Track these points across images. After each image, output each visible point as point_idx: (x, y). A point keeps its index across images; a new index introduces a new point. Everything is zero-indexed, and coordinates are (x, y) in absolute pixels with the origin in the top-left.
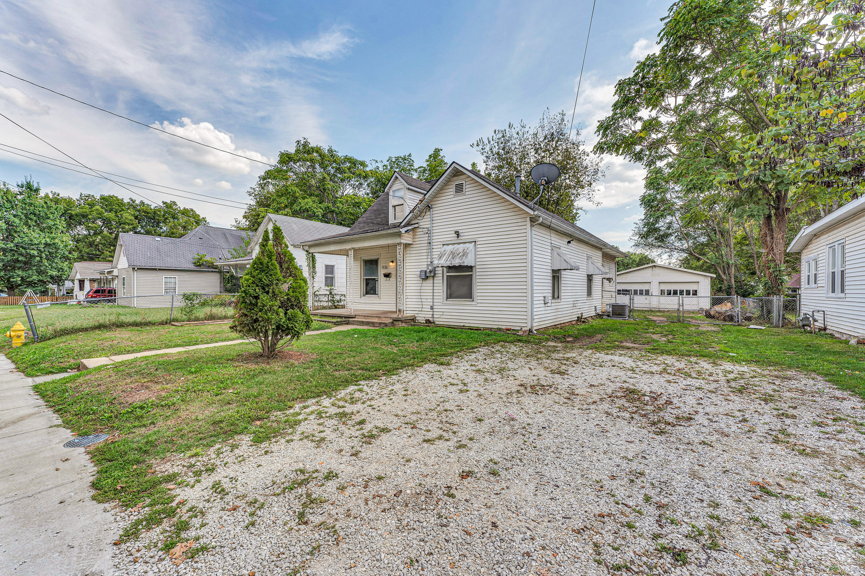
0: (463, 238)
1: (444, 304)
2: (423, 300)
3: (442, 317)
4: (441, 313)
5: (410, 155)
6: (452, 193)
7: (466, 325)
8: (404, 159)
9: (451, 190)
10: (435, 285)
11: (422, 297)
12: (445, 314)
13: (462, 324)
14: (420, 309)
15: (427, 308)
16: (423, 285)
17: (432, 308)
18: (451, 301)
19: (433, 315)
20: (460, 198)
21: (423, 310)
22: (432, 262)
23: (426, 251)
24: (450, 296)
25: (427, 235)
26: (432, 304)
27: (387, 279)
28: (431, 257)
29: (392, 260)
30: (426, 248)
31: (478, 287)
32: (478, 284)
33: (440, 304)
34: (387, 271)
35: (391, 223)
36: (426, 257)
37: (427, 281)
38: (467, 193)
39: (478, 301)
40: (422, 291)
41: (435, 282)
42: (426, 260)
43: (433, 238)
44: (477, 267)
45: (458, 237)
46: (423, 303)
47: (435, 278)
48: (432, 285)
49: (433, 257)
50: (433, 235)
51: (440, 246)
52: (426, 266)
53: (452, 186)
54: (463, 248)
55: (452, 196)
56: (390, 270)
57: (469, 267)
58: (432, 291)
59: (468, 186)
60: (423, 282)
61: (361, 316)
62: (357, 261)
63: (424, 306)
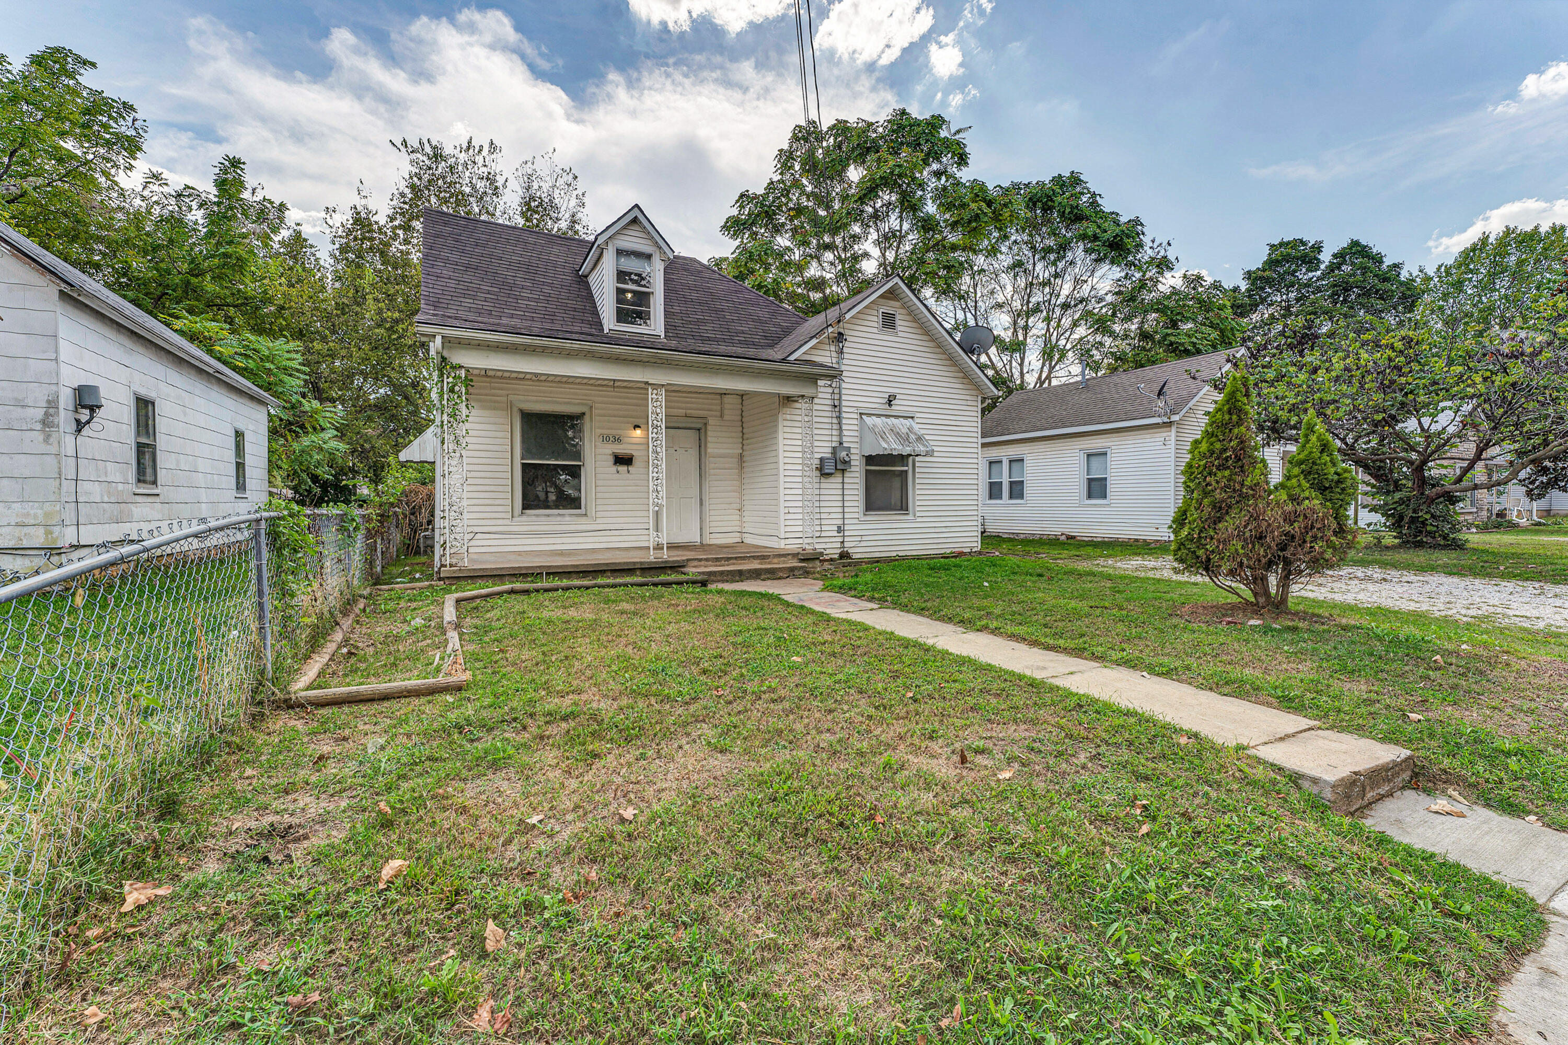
0: (897, 408)
1: (862, 522)
2: (821, 516)
3: (863, 544)
4: (859, 538)
6: (877, 325)
10: (845, 486)
11: (821, 510)
12: (864, 538)
13: (895, 554)
14: (818, 534)
15: (830, 530)
16: (823, 486)
17: (840, 530)
18: (873, 516)
19: (843, 542)
20: (887, 337)
21: (827, 534)
22: (841, 443)
23: (829, 420)
25: (830, 390)
26: (840, 522)
27: (623, 469)
28: (840, 435)
29: (637, 422)
30: (829, 414)
31: (918, 492)
32: (918, 487)
33: (856, 521)
34: (621, 449)
35: (612, 327)
36: (829, 432)
37: (832, 480)
38: (900, 334)
39: (918, 514)
40: (822, 498)
41: (846, 480)
42: (829, 438)
43: (844, 397)
44: (917, 459)
45: (890, 405)
46: (823, 522)
47: (847, 474)
48: (840, 486)
49: (845, 433)
50: (844, 392)
51: (855, 416)
52: (830, 450)
53: (875, 313)
54: (902, 425)
55: (875, 330)
56: (630, 447)
57: (902, 459)
58: (840, 498)
59: (901, 323)
60: (823, 480)
61: (707, 560)
62: (495, 409)
63: (824, 528)
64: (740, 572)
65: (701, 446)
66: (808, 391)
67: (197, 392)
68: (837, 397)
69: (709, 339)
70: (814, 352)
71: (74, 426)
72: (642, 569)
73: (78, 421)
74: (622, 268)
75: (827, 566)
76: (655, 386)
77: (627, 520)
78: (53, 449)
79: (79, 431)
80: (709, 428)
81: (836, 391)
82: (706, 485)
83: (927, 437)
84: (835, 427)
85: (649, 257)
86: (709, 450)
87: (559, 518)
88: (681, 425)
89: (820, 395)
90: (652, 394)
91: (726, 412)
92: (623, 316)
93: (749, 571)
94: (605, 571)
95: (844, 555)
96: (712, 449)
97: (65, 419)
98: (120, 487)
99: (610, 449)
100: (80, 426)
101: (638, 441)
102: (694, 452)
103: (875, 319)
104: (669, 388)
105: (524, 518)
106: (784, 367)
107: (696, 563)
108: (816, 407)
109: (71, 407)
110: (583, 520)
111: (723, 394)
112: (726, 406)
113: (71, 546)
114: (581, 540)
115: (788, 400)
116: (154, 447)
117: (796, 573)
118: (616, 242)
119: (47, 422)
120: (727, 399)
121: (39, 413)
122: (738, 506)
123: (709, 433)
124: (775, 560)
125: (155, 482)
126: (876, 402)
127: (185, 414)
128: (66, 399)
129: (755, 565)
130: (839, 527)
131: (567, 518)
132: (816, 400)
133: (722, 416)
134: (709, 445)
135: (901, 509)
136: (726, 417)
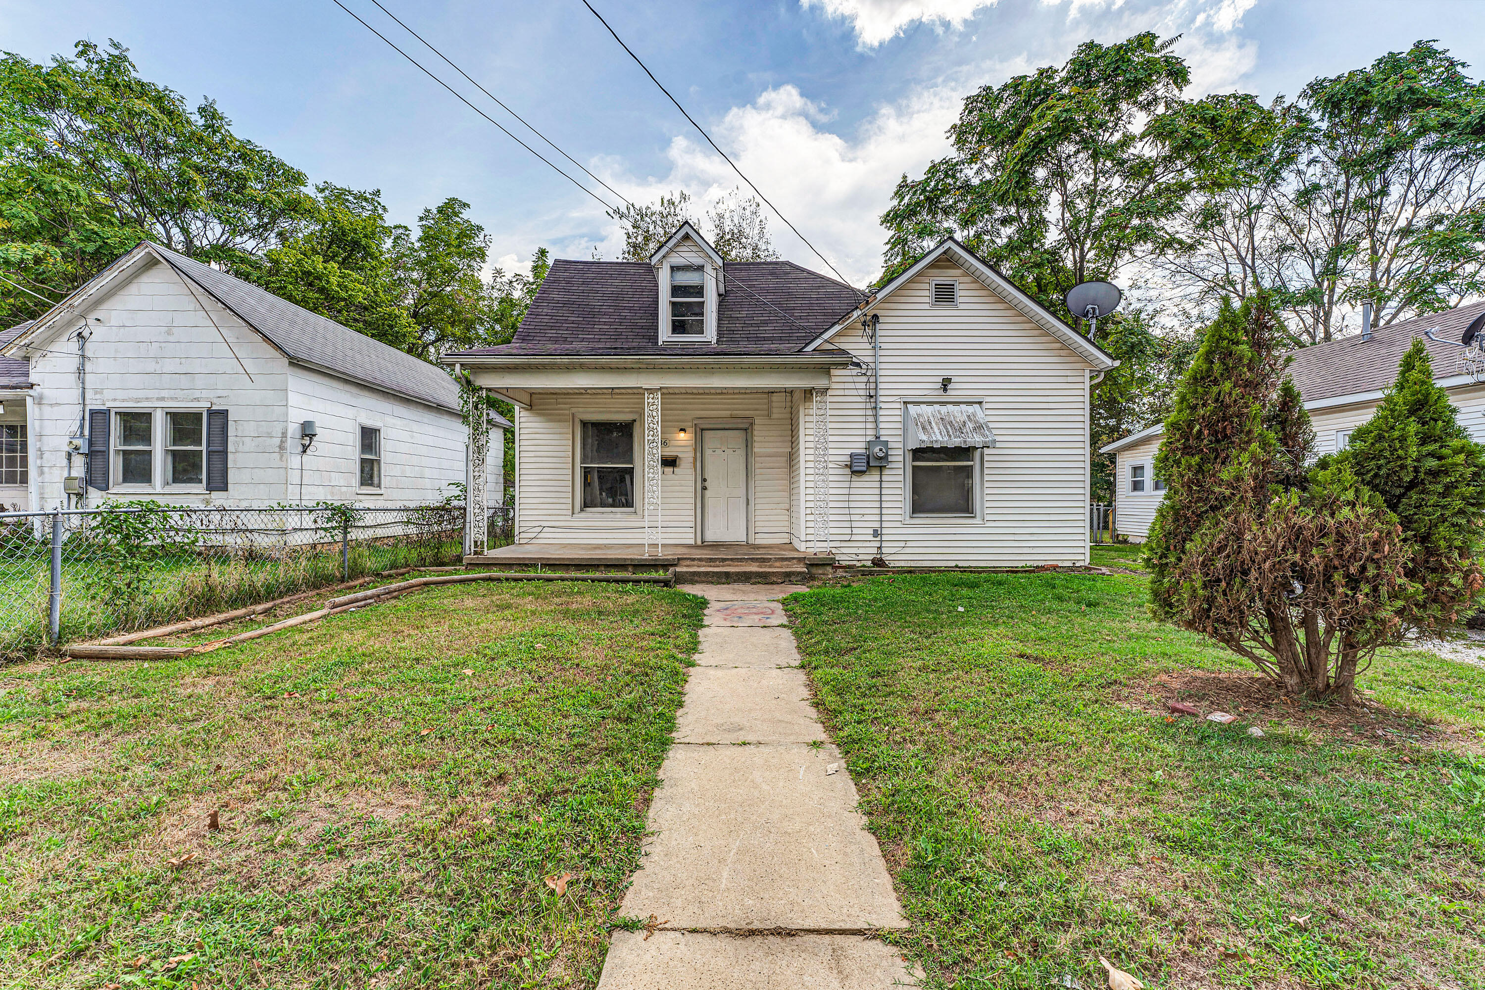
0: (954, 392)
1: (905, 525)
2: (853, 518)
3: (904, 551)
4: (903, 544)
5: (377, 193)
6: (927, 300)
7: (960, 564)
8: (361, 197)
9: (924, 294)
10: (884, 485)
11: (852, 511)
12: (909, 544)
13: (953, 564)
14: (847, 538)
15: (864, 533)
16: (854, 485)
17: (876, 533)
18: (922, 520)
19: (880, 548)
20: (944, 312)
21: (854, 538)
22: (877, 438)
23: (862, 412)
24: (919, 507)
25: (865, 379)
26: (877, 525)
27: (669, 470)
28: (877, 427)
29: (683, 426)
30: (862, 406)
31: (987, 491)
32: (986, 485)
33: (899, 524)
34: (670, 452)
35: (665, 339)
36: (862, 425)
37: (865, 478)
38: (961, 306)
39: (987, 518)
40: (852, 498)
41: (884, 478)
42: (862, 432)
43: (880, 386)
44: (986, 451)
45: (945, 390)
46: (854, 524)
47: (886, 472)
48: (877, 485)
49: (882, 425)
50: (881, 379)
51: (898, 406)
52: (863, 445)
53: (927, 286)
54: (959, 413)
55: (927, 306)
56: (673, 449)
57: (965, 452)
58: (877, 498)
59: (963, 294)
60: (854, 478)
61: (700, 560)
62: (559, 421)
63: (855, 531)
64: (727, 575)
65: (748, 445)
66: (819, 382)
67: (426, 420)
68: (873, 386)
69: (765, 339)
70: (837, 339)
71: (300, 449)
72: (634, 565)
73: (303, 445)
74: (677, 283)
75: (840, 573)
76: (651, 391)
77: (672, 518)
78: (284, 464)
79: (304, 451)
80: (755, 427)
81: (872, 379)
82: (752, 484)
83: (991, 425)
84: (871, 419)
85: (700, 268)
86: (755, 450)
87: (612, 515)
88: (727, 426)
89: (834, 386)
90: (648, 399)
91: (775, 410)
92: (678, 327)
93: (738, 574)
94: (598, 566)
95: (878, 562)
96: (758, 448)
97: (293, 444)
98: (344, 489)
99: (659, 453)
100: (305, 449)
101: (683, 443)
102: (741, 453)
103: (927, 293)
104: (664, 391)
105: (583, 515)
106: (801, 359)
107: (688, 563)
108: (829, 399)
109: (298, 435)
110: (633, 517)
111: (771, 392)
112: (774, 404)
113: (295, 529)
114: (630, 536)
115: (808, 393)
116: (379, 461)
117: (793, 578)
118: (669, 260)
119: (282, 447)
120: (775, 397)
121: (277, 441)
122: (787, 506)
123: (755, 433)
124: (777, 564)
125: (379, 486)
126: (929, 387)
127: (412, 437)
128: (293, 429)
129: (754, 568)
130: (875, 531)
131: (619, 516)
132: (830, 392)
133: (769, 416)
134: (755, 444)
135: (967, 511)
136: (774, 416)
